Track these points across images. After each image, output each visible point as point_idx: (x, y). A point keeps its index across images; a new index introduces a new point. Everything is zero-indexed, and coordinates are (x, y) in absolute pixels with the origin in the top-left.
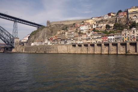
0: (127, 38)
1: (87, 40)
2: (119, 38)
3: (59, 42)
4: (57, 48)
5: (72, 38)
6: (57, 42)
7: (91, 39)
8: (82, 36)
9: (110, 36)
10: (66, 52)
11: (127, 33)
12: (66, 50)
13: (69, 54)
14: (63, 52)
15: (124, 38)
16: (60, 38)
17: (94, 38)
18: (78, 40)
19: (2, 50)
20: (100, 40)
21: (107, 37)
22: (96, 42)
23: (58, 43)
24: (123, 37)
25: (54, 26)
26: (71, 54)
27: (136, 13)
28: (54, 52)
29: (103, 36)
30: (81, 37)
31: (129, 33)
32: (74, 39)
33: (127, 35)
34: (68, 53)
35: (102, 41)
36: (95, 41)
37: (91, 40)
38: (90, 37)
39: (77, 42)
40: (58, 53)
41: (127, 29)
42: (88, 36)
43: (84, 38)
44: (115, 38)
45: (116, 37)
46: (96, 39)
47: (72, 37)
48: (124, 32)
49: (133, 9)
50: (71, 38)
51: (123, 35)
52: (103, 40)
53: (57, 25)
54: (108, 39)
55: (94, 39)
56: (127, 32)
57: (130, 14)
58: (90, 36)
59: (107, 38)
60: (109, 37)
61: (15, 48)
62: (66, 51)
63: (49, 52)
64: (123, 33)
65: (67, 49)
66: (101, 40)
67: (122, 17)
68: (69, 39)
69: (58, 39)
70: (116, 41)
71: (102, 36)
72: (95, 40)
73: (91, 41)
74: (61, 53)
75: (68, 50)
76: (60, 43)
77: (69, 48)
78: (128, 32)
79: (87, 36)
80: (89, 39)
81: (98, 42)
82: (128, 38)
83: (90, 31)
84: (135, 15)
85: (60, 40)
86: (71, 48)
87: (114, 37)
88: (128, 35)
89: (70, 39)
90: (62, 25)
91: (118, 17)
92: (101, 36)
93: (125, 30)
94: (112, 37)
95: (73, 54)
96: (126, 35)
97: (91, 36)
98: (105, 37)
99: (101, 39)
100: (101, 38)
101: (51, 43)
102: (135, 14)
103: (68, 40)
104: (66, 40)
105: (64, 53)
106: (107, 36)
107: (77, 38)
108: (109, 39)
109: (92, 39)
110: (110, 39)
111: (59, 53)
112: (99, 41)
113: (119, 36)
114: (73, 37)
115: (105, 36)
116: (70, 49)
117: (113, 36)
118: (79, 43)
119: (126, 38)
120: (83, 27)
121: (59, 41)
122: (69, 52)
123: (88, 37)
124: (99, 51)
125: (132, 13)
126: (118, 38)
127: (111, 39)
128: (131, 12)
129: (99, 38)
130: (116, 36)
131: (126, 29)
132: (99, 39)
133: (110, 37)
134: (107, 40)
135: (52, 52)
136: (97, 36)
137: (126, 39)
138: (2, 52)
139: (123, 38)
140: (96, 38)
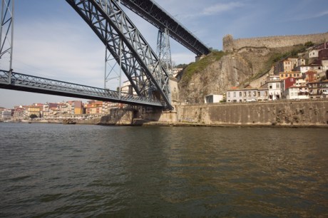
19: (129, 116)
25: (245, 50)
53: (252, 49)
61: (174, 111)
90: (262, 48)
101: (301, 94)
138: (128, 123)
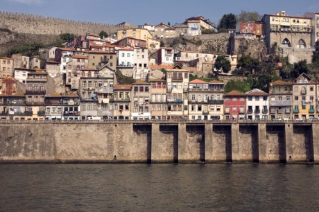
0: (308, 107)
1: (169, 109)
2: (285, 107)
3: (35, 110)
4: (50, 135)
5: (105, 95)
6: (22, 109)
7: (186, 103)
8: (147, 90)
9: (254, 99)
10: (104, 155)
11: (309, 93)
12: (104, 145)
13: (115, 162)
14: (87, 158)
15: (300, 107)
16: (43, 93)
17: (197, 103)
18: (131, 106)
20: (218, 110)
21: (242, 100)
22: (203, 117)
23: (30, 113)
24: (295, 103)
26: (129, 162)
27: (288, 32)
28: (38, 158)
29: (231, 97)
30: (144, 94)
31: (313, 93)
32: (112, 102)
33: (308, 99)
34: (110, 158)
35: (225, 114)
36: (201, 112)
37: (186, 108)
38: (180, 94)
39: (125, 113)
40: (60, 162)
41: (309, 79)
42: (175, 91)
43: (159, 97)
44: (271, 107)
45: (273, 104)
46: (203, 106)
47: (102, 91)
48: (300, 87)
49: (282, 19)
50: (100, 94)
51: (297, 98)
52: (227, 110)
54: (247, 108)
55: (196, 106)
56: (308, 87)
57: (274, 32)
58: (181, 91)
59: (245, 103)
60: (249, 103)
62: (99, 152)
63: (6, 158)
64: (297, 90)
65: (110, 141)
66: (222, 112)
67: (250, 38)
68: (86, 97)
69: (29, 93)
70: (273, 117)
71: (224, 97)
72: (200, 109)
73: (186, 113)
74: (71, 158)
75: (110, 148)
76: (40, 114)
77: (116, 135)
78: (312, 89)
79: (169, 92)
80: (179, 103)
81: (212, 117)
82: (312, 107)
83: (180, 74)
84: (286, 39)
85: (41, 99)
86: (126, 139)
87: (267, 103)
88: (312, 98)
89: (95, 101)
91: (239, 37)
92: (221, 95)
93: (301, 82)
94: (261, 103)
95: (136, 162)
96: (304, 98)
97: (187, 92)
98: (235, 100)
99: (222, 107)
100: (221, 102)
102: (285, 36)
103: (84, 101)
104: (71, 102)
105: (94, 158)
106: (245, 97)
107: (124, 97)
108: (250, 108)
109: (189, 103)
110: (254, 109)
111: (63, 158)
112: (215, 113)
113: (284, 101)
114: (109, 90)
115: (238, 97)
116: (121, 143)
117: (265, 99)
118: (135, 118)
119: (304, 107)
120: (131, 53)
121: (36, 105)
122: (115, 153)
123: (175, 94)
124: (244, 150)
125: (280, 32)
126: (280, 107)
127: (257, 107)
128: (277, 26)
129: (216, 102)
130: (273, 99)
131: (306, 80)
132: (215, 107)
133: (253, 103)
134: (242, 110)
135: (21, 156)
136: (209, 95)
137: (306, 112)
139: (297, 107)
140: (203, 103)
